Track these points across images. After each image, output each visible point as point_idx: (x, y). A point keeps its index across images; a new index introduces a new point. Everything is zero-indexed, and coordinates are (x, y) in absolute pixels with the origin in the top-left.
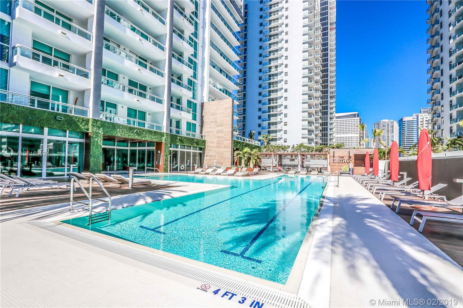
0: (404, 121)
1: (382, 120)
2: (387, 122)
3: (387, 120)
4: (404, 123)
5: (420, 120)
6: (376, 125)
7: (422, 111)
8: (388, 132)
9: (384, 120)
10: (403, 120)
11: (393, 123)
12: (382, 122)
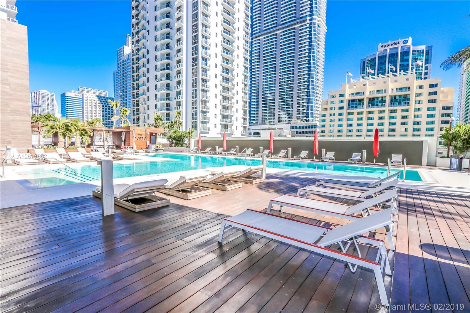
0: (67, 97)
1: (40, 90)
2: (46, 94)
3: (46, 91)
4: (66, 97)
5: (85, 99)
6: (33, 94)
7: (80, 90)
8: (48, 104)
9: (42, 91)
10: (66, 95)
11: (52, 95)
12: (40, 92)
